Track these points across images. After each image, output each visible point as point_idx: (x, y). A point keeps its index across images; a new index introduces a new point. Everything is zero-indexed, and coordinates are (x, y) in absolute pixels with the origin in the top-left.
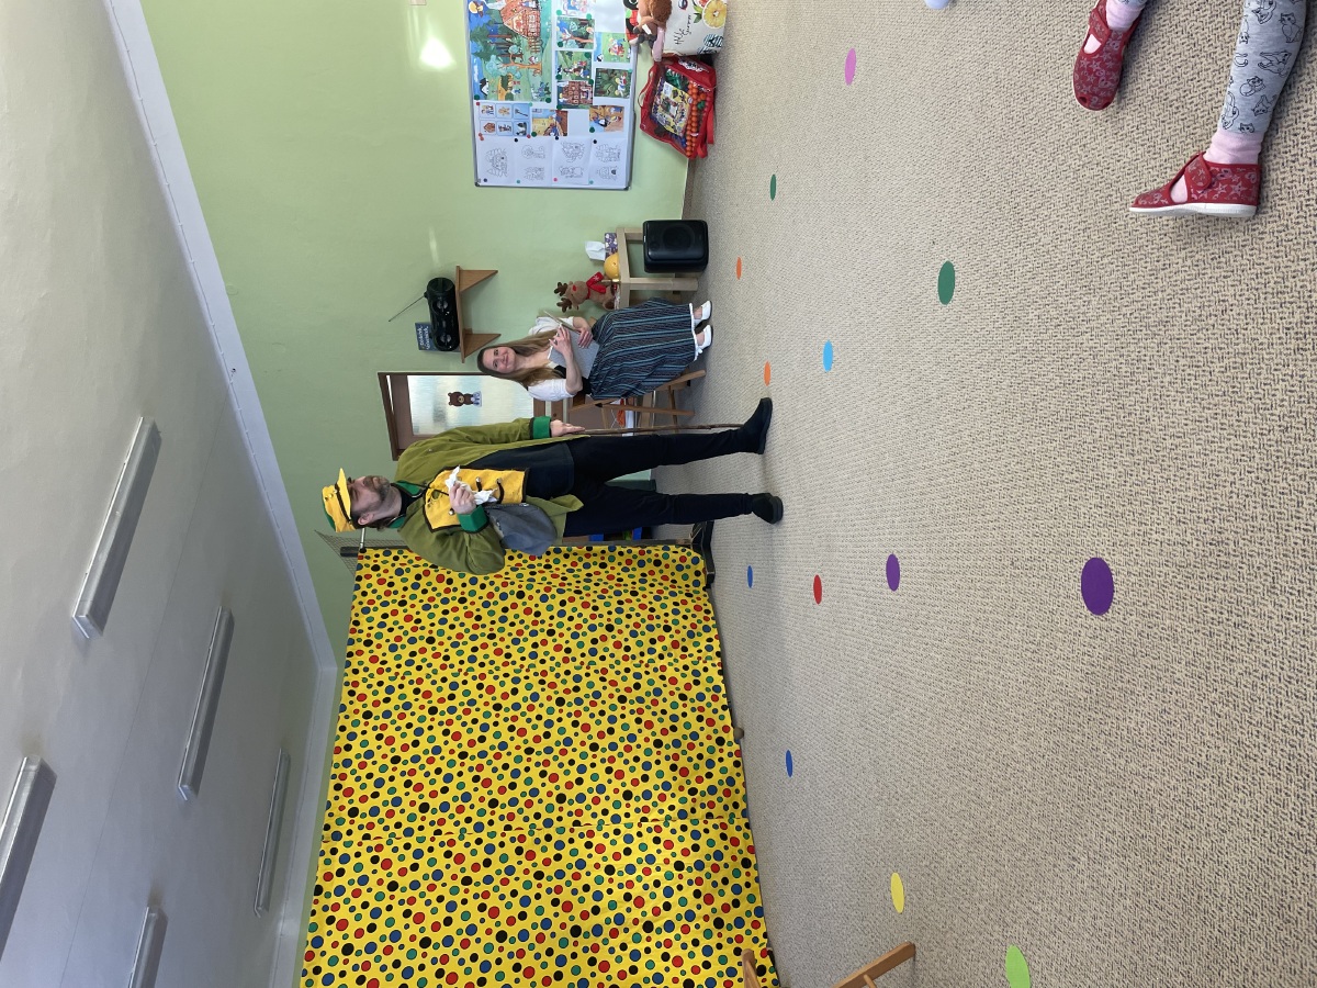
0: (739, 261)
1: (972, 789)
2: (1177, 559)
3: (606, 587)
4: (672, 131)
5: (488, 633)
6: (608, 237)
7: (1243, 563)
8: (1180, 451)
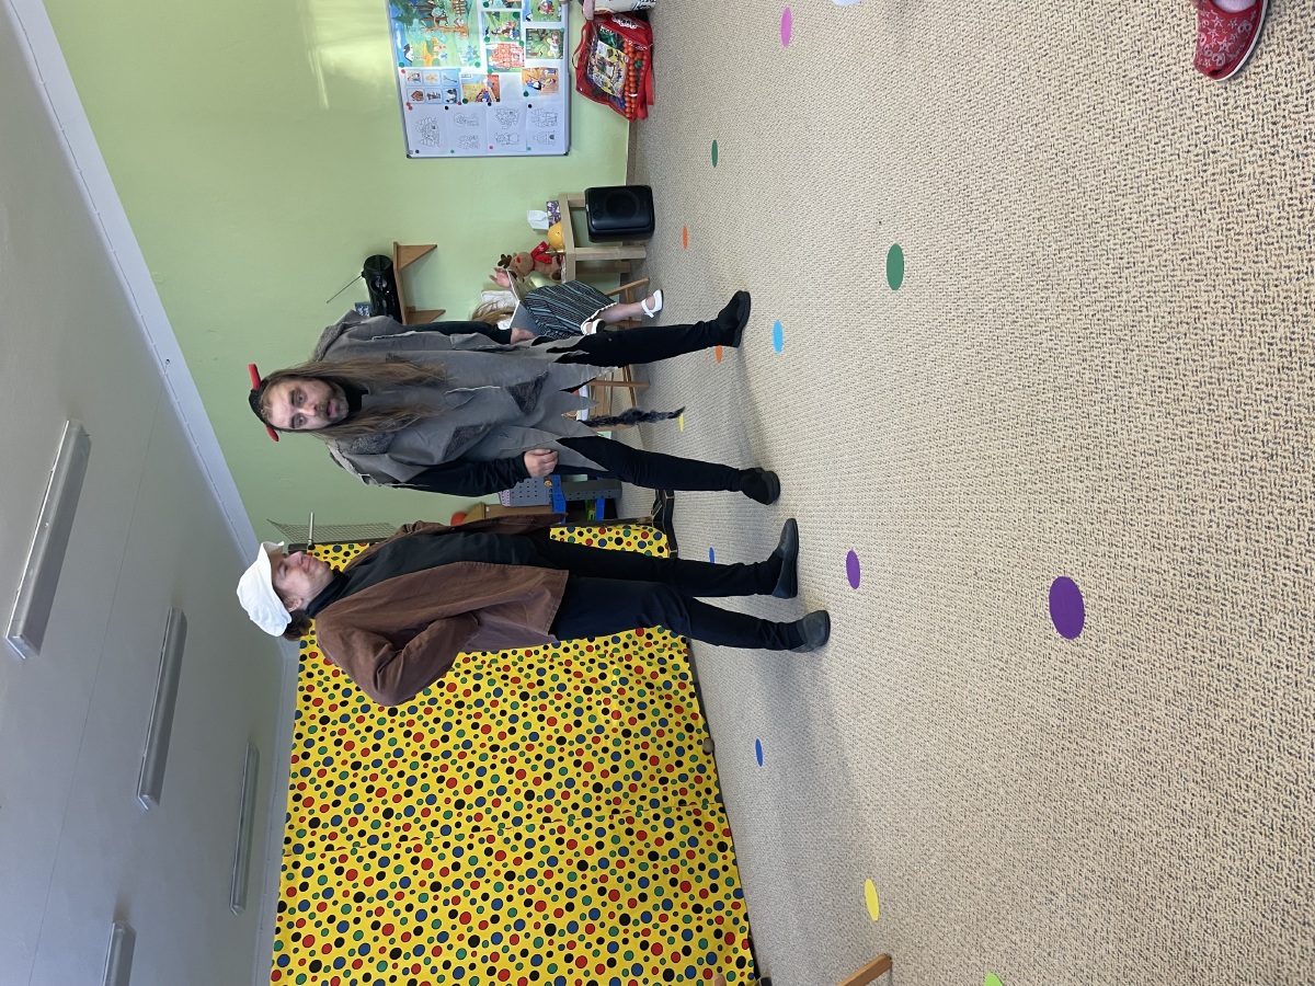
0: (685, 230)
1: (944, 805)
2: (1153, 588)
4: (610, 92)
6: (550, 205)
7: (1226, 600)
8: (1152, 469)
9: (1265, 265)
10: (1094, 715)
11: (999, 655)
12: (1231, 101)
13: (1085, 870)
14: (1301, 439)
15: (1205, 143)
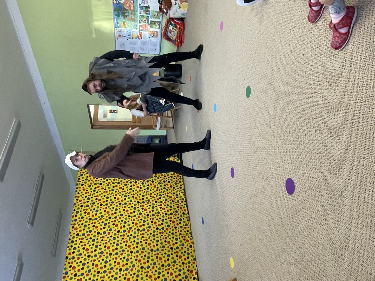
0: (190, 77)
1: (254, 238)
2: (313, 183)
4: (172, 39)
5: (118, 182)
7: (332, 187)
8: (315, 151)
9: (347, 100)
10: (296, 216)
11: (271, 198)
12: (340, 57)
13: (291, 257)
14: (354, 146)
15: (332, 67)
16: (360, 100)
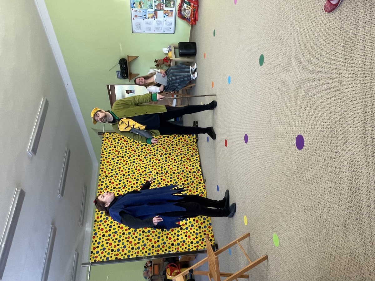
0: (205, 53)
1: (266, 195)
2: (321, 135)
3: (169, 143)
4: (186, 17)
5: (138, 155)
6: (169, 47)
7: (338, 136)
8: (323, 106)
9: (353, 54)
10: (305, 168)
11: (282, 156)
12: (348, 14)
13: (300, 205)
14: (359, 96)
15: (341, 25)
16: (365, 53)
